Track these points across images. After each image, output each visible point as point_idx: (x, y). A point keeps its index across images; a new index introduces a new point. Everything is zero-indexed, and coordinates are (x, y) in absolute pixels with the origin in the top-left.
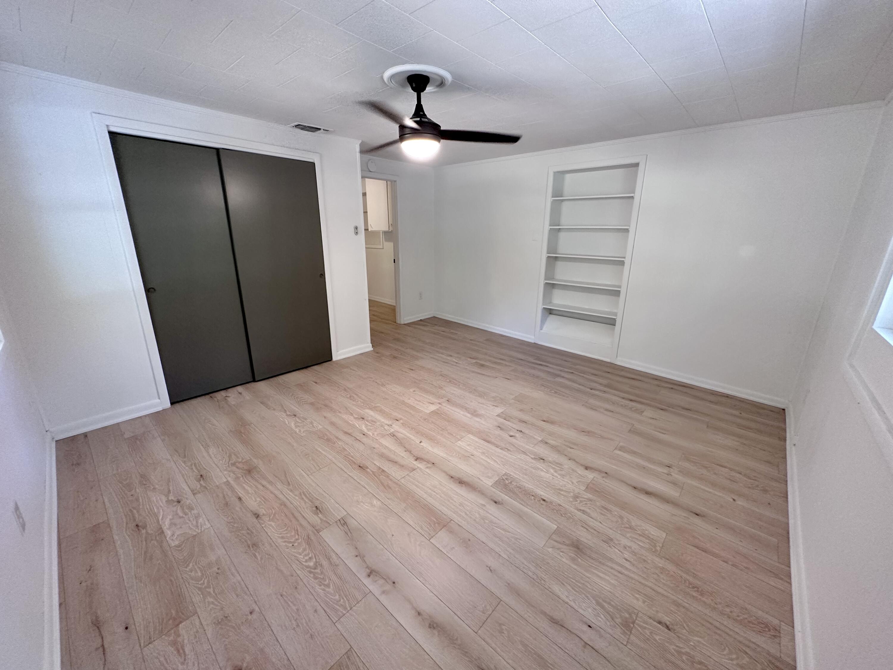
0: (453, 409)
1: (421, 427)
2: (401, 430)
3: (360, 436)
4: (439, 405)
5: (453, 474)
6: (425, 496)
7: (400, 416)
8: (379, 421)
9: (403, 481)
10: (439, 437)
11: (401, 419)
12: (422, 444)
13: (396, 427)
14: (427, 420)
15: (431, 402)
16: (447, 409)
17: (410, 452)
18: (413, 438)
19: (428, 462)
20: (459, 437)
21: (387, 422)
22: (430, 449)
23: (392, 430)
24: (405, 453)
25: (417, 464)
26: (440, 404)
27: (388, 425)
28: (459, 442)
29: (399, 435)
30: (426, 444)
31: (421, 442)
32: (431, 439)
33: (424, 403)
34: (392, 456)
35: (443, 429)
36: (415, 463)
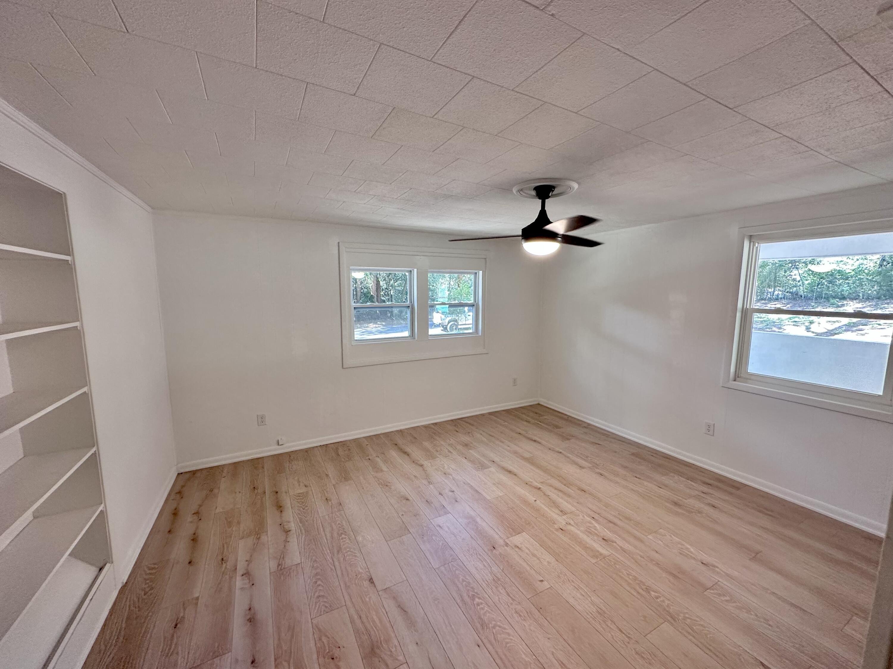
0: (491, 532)
1: (535, 516)
2: (555, 516)
3: (596, 516)
4: (508, 542)
5: (514, 476)
6: (534, 469)
7: (559, 534)
8: (581, 531)
9: (549, 478)
10: (518, 502)
11: (557, 530)
12: (535, 499)
13: (561, 520)
14: (527, 522)
15: (517, 549)
16: (499, 533)
17: (545, 494)
18: (543, 506)
19: (530, 485)
20: (499, 499)
21: (572, 528)
22: (528, 495)
23: (565, 517)
24: (549, 494)
25: (539, 485)
26: (507, 545)
27: (570, 524)
28: (501, 495)
29: (557, 511)
30: (531, 498)
31: (535, 501)
32: (525, 502)
33: (527, 551)
34: (560, 494)
35: (512, 509)
36: (541, 487)
